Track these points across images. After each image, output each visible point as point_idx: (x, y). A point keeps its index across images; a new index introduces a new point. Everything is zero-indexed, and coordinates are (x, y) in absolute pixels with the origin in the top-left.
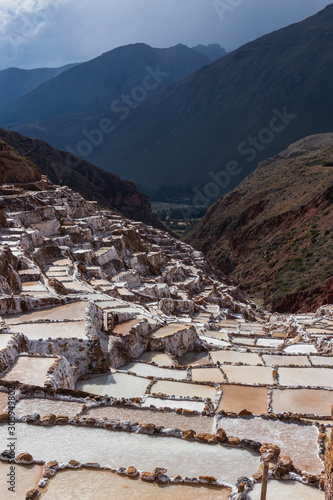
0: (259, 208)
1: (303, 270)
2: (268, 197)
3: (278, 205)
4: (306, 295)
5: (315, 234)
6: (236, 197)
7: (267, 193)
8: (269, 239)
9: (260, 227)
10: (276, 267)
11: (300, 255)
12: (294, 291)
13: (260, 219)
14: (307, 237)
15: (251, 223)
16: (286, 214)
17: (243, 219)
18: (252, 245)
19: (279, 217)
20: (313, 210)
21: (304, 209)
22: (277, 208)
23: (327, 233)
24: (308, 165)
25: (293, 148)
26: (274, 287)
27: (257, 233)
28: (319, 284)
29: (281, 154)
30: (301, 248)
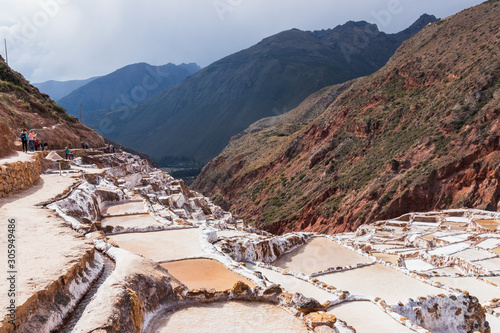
0: (240, 166)
1: (280, 205)
2: (245, 159)
3: (252, 164)
4: (287, 222)
5: (285, 180)
6: (222, 159)
7: (243, 156)
8: (250, 186)
9: (243, 179)
10: (261, 205)
11: (275, 195)
12: (277, 220)
13: (242, 172)
14: (279, 182)
15: (235, 176)
16: (260, 168)
17: (230, 175)
18: (239, 190)
19: (256, 171)
20: (279, 165)
21: (272, 165)
22: (253, 165)
23: (293, 179)
24: (268, 136)
25: (253, 127)
26: (262, 218)
27: (241, 182)
28: (295, 214)
29: (245, 131)
30: (276, 190)
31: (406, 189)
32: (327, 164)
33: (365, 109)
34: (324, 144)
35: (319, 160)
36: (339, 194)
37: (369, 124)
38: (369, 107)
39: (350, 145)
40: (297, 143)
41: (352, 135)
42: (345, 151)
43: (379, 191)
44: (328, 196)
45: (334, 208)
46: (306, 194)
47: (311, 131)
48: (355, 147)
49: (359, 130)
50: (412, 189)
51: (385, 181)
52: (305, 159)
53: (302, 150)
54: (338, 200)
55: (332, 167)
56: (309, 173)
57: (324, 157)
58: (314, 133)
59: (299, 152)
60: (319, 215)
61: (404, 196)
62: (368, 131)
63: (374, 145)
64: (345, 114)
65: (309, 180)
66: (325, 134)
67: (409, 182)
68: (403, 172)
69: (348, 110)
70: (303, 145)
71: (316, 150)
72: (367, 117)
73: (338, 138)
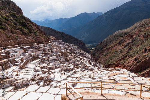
0: (106, 46)
1: (112, 59)
2: (108, 43)
4: (112, 65)
5: (116, 51)
6: (102, 43)
9: (105, 50)
10: (107, 58)
11: (112, 56)
12: (109, 64)
14: (114, 52)
16: (111, 47)
17: (103, 48)
18: (103, 53)
19: (109, 48)
20: (116, 46)
21: (114, 46)
22: (109, 46)
23: (118, 51)
24: (117, 36)
25: (116, 33)
26: (105, 63)
27: (105, 51)
28: (114, 62)
29: (113, 34)
30: (112, 54)
31: (146, 59)
32: (129, 47)
33: (146, 29)
34: (130, 41)
35: (127, 46)
36: (127, 58)
37: (145, 35)
38: (148, 28)
39: (138, 41)
40: (123, 40)
41: (139, 38)
42: (136, 44)
43: (138, 58)
44: (124, 58)
45: (124, 62)
46: (120, 57)
47: (128, 36)
48: (139, 42)
49: (142, 37)
50: (148, 59)
51: (141, 55)
52: (123, 45)
53: (124, 42)
54: (126, 60)
55: (130, 49)
56: (123, 50)
57: (129, 45)
58: (129, 37)
59: (123, 43)
60: (120, 64)
61: (145, 61)
62: (144, 37)
63: (145, 42)
64: (140, 31)
65: (122, 52)
66: (131, 37)
67: (148, 56)
68: (148, 53)
69: (141, 29)
70: (125, 41)
71: (127, 42)
72: (146, 32)
73: (135, 39)
